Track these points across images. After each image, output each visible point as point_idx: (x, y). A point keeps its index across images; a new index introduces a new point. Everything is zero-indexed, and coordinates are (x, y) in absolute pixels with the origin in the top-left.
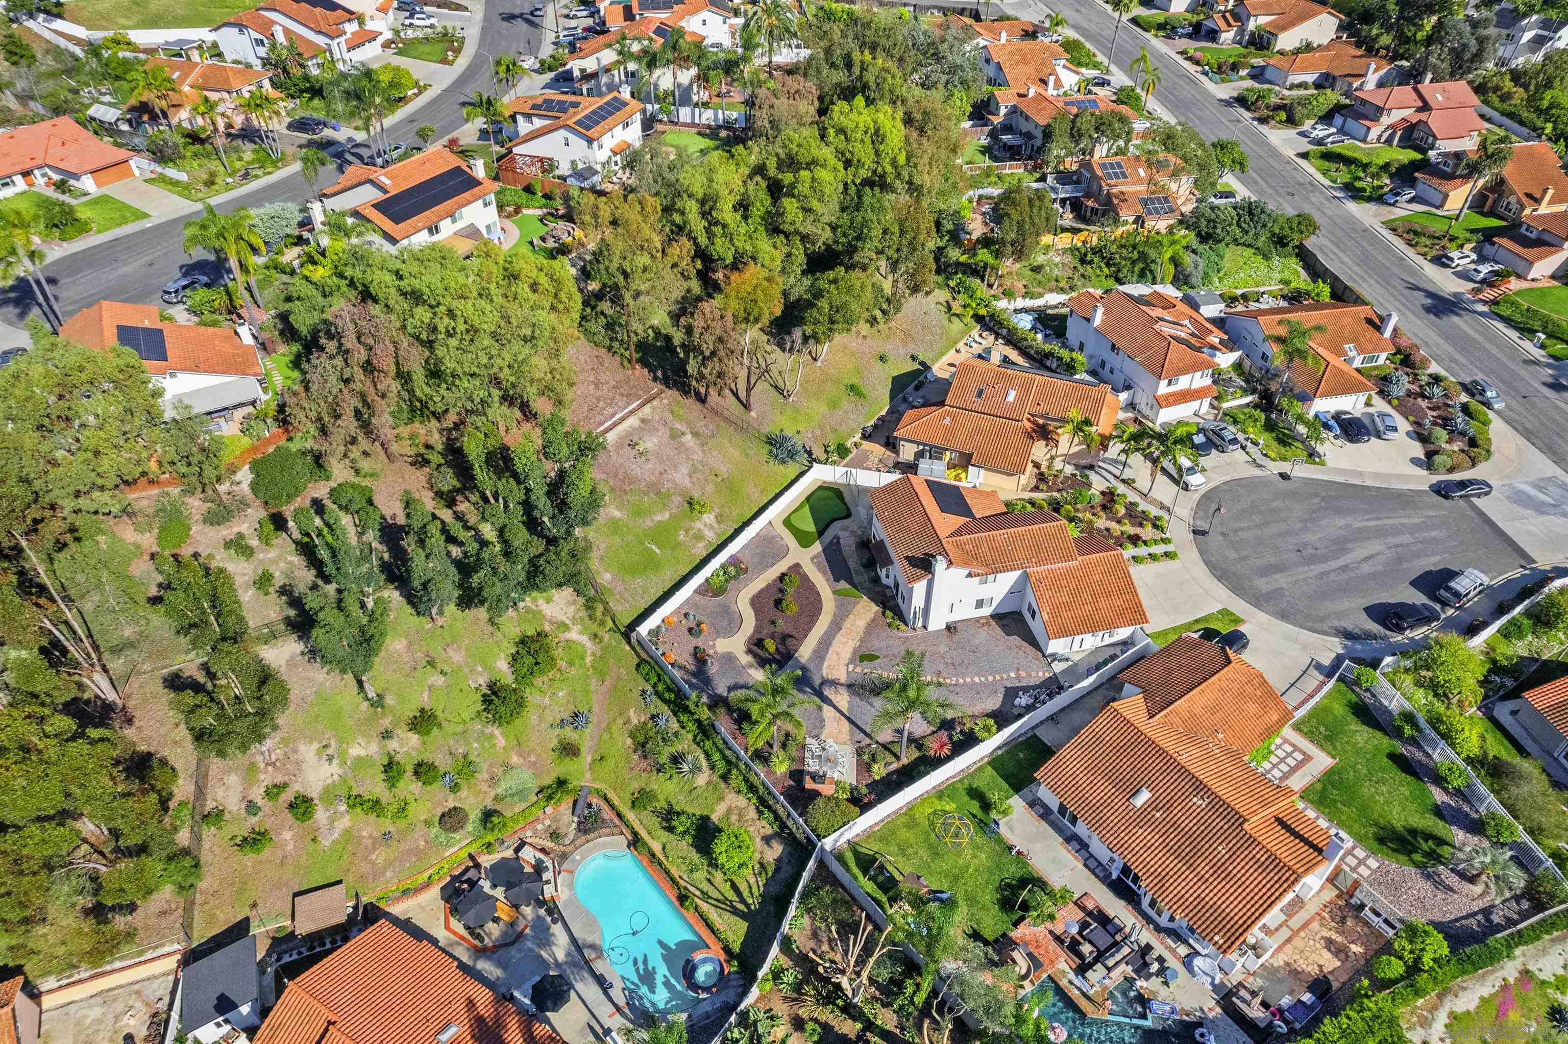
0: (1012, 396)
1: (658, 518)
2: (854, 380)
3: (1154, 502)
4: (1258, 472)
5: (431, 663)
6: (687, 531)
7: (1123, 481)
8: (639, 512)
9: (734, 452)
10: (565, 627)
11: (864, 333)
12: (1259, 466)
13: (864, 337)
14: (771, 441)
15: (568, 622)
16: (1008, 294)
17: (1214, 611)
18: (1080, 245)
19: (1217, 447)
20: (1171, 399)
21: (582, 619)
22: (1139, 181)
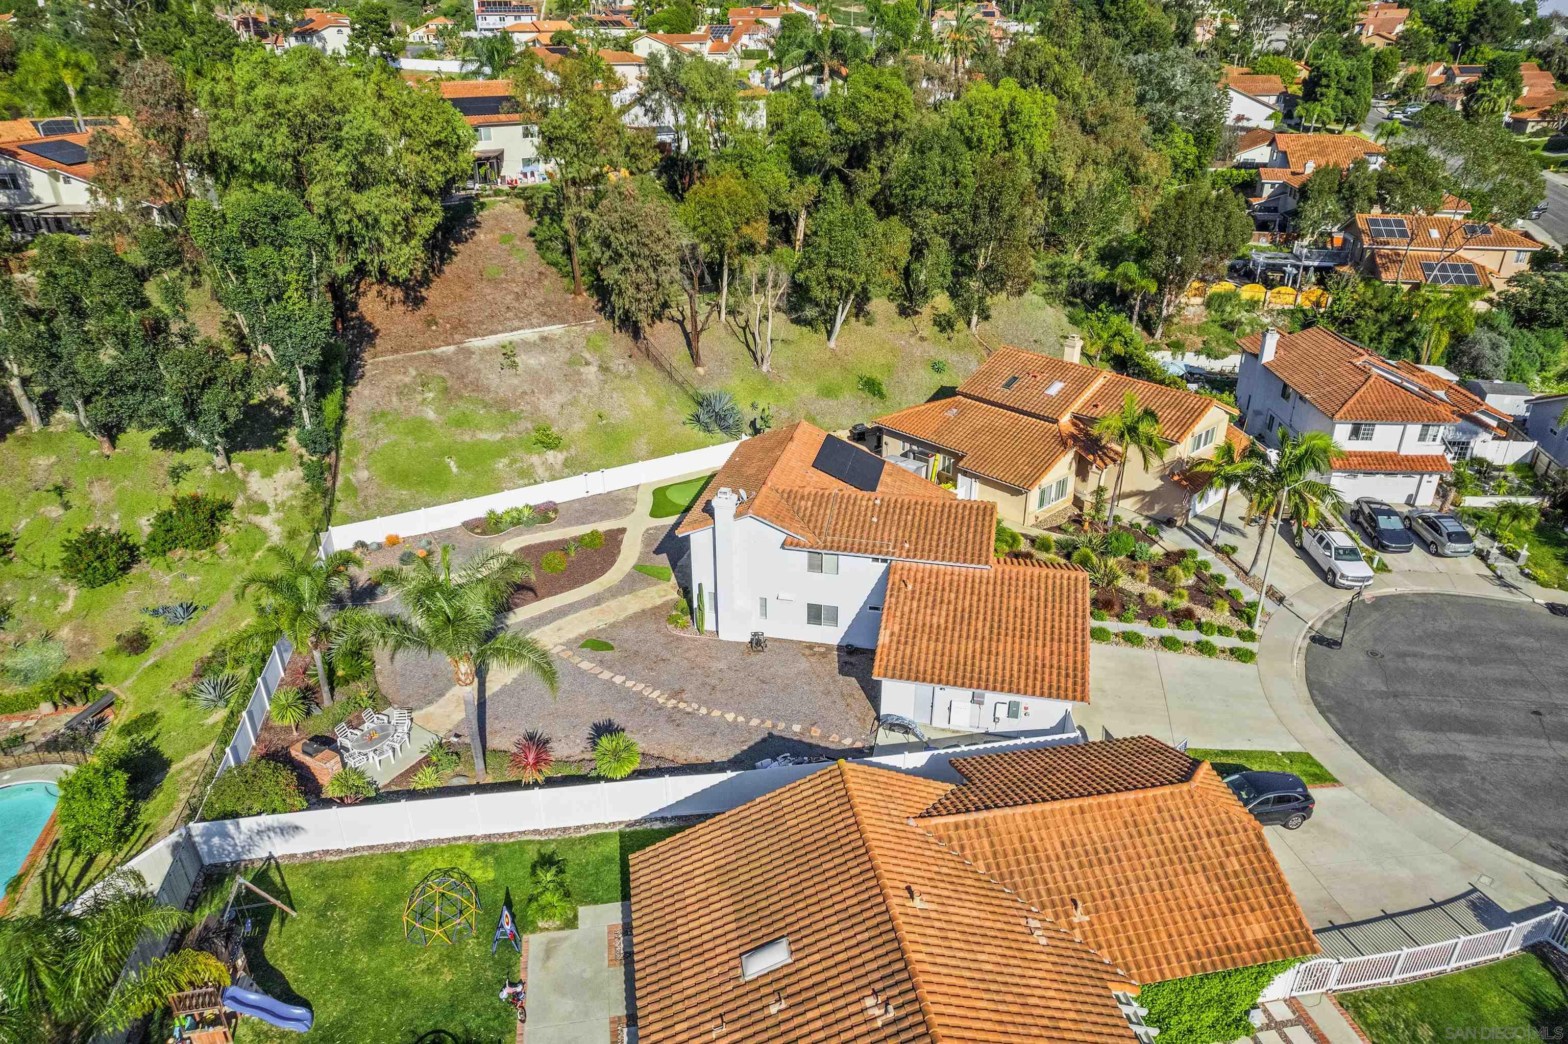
0: (1056, 388)
1: (483, 436)
2: (877, 376)
3: (1257, 585)
4: (1500, 594)
5: (59, 490)
6: (513, 461)
7: (1218, 549)
8: (461, 422)
9: (647, 402)
10: (263, 508)
11: (925, 334)
12: (1506, 585)
13: (922, 339)
14: (702, 402)
15: (271, 506)
16: (1177, 347)
17: (1278, 750)
18: (1307, 306)
19: (1426, 545)
20: (1354, 461)
21: (292, 507)
22: (1431, 243)
